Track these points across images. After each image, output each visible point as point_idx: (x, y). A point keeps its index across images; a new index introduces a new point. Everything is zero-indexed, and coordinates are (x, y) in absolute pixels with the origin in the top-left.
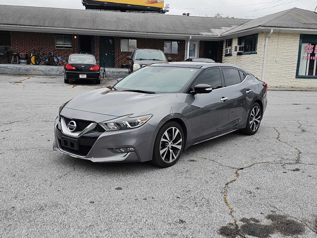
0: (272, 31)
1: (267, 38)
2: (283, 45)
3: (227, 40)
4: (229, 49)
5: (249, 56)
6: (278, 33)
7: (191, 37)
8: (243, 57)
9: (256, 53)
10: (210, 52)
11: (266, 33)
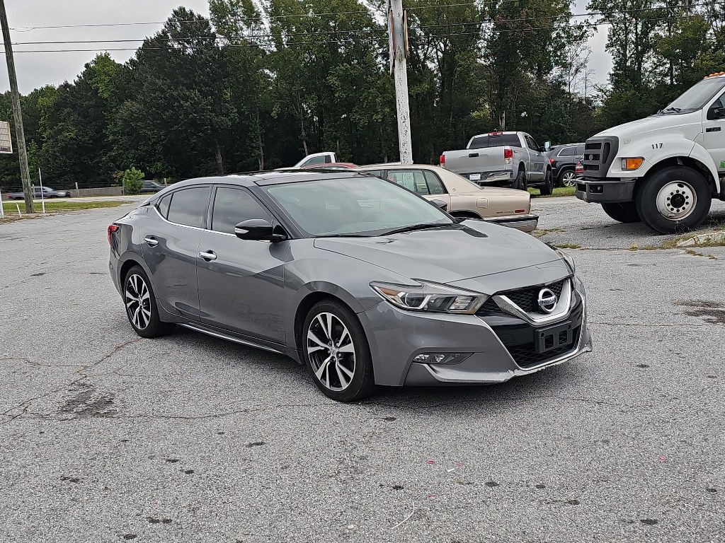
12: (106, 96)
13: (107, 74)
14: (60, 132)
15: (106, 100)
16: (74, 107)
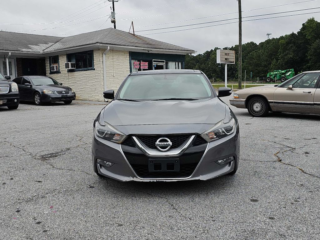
0: (109, 48)
1: (104, 55)
2: (117, 62)
3: (50, 57)
4: (55, 66)
5: (84, 73)
6: (112, 50)
7: (10, 54)
8: (77, 74)
9: (94, 69)
10: (29, 70)
11: (103, 50)
12: (309, 38)
13: (311, 28)
14: (286, 55)
15: (309, 40)
16: (294, 43)
